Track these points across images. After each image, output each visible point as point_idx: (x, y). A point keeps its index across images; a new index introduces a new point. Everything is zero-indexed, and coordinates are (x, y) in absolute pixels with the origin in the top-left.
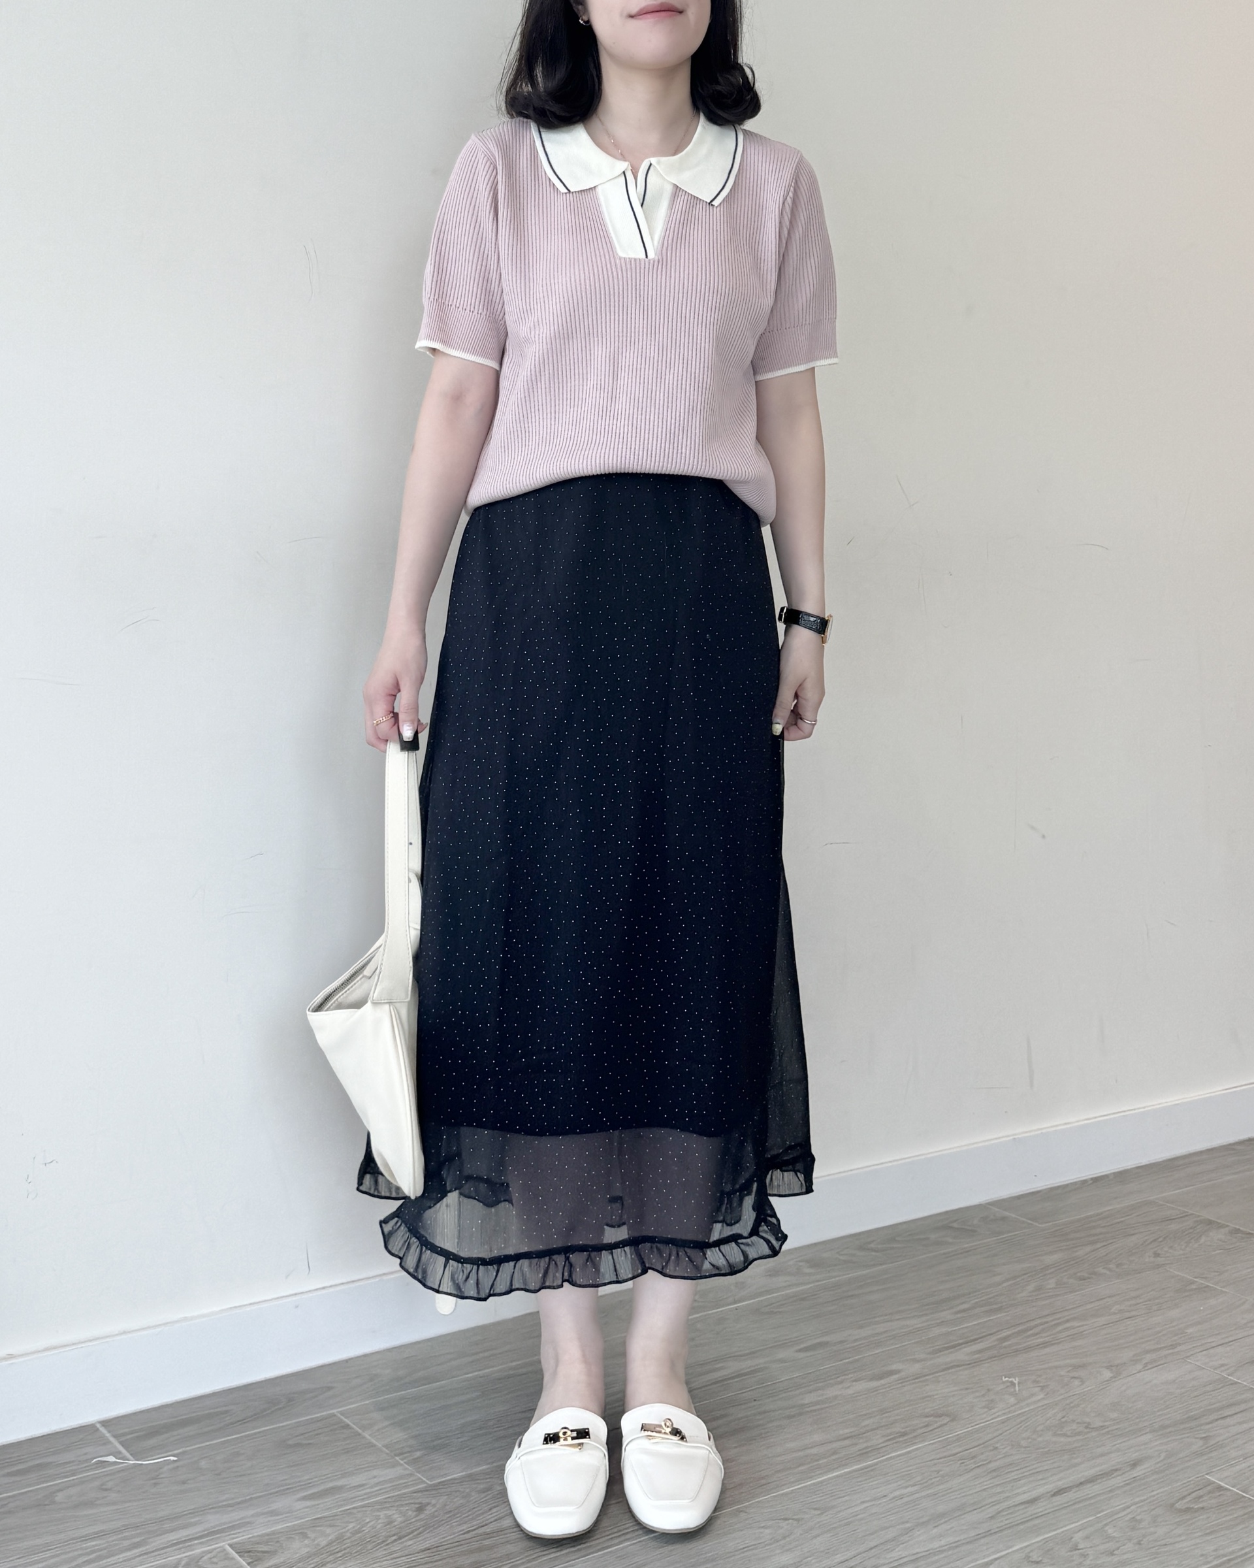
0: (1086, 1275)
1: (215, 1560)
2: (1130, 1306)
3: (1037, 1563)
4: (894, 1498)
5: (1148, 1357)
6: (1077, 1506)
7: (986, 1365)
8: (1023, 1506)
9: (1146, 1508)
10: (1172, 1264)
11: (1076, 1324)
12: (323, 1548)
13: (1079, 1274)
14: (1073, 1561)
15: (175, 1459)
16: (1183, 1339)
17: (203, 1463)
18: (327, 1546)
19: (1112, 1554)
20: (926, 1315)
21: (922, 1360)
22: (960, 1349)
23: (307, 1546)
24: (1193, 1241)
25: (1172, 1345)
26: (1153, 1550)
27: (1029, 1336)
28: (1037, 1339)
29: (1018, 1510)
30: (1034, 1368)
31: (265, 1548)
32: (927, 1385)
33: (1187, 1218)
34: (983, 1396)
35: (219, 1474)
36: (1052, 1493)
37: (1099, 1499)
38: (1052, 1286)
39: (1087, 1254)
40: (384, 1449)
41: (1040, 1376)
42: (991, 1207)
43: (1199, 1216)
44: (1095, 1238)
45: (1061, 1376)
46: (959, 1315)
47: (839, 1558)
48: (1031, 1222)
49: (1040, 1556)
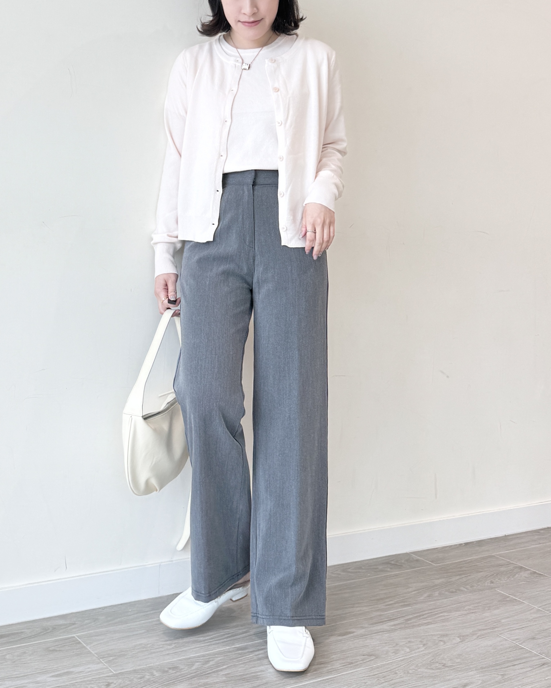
0: (454, 590)
2: (475, 607)
5: (480, 633)
7: (397, 632)
10: (499, 587)
11: (446, 614)
13: (451, 590)
16: (499, 625)
17: (9, 656)
20: (371, 606)
21: (366, 628)
22: (386, 623)
24: (511, 576)
25: (493, 628)
27: (421, 619)
28: (425, 620)
30: (422, 635)
32: (366, 640)
33: (509, 565)
34: (394, 647)
38: (437, 595)
39: (456, 580)
40: (95, 655)
41: (423, 639)
42: (412, 554)
43: (516, 564)
44: (462, 572)
45: (434, 640)
46: (388, 607)
48: (430, 563)
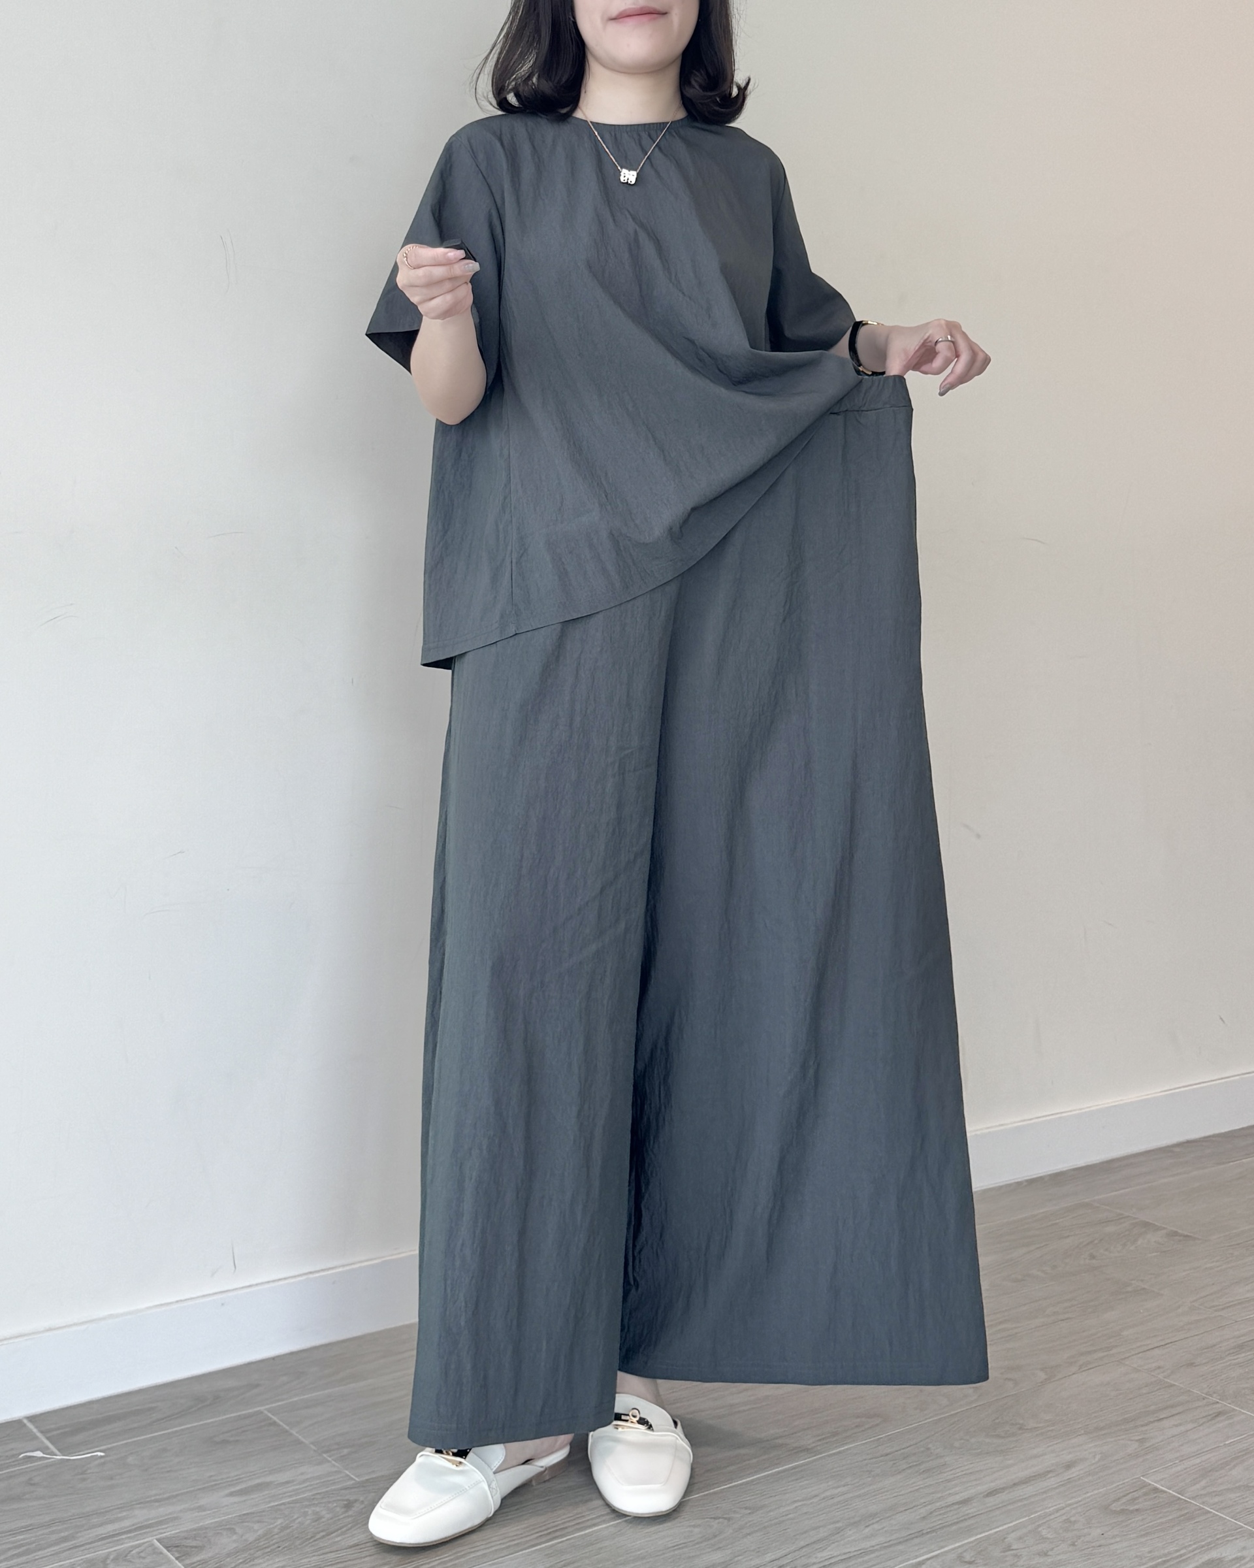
1: (142, 1554)
3: (970, 1563)
4: (824, 1499)
5: (1082, 1360)
6: (1010, 1507)
8: (956, 1507)
9: (1079, 1510)
12: (250, 1543)
14: (1006, 1561)
15: (102, 1454)
16: (1118, 1342)
17: (131, 1460)
18: (256, 1540)
19: (1046, 1554)
23: (235, 1541)
24: (1130, 1242)
25: (1108, 1348)
26: (1086, 1552)
29: (950, 1511)
31: (194, 1543)
33: (1122, 1221)
34: (915, 1397)
35: (146, 1470)
36: (986, 1493)
37: (1032, 1500)
39: (1022, 1256)
40: (312, 1446)
44: (1031, 1240)
47: (769, 1557)
49: (973, 1556)
